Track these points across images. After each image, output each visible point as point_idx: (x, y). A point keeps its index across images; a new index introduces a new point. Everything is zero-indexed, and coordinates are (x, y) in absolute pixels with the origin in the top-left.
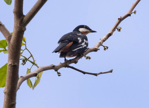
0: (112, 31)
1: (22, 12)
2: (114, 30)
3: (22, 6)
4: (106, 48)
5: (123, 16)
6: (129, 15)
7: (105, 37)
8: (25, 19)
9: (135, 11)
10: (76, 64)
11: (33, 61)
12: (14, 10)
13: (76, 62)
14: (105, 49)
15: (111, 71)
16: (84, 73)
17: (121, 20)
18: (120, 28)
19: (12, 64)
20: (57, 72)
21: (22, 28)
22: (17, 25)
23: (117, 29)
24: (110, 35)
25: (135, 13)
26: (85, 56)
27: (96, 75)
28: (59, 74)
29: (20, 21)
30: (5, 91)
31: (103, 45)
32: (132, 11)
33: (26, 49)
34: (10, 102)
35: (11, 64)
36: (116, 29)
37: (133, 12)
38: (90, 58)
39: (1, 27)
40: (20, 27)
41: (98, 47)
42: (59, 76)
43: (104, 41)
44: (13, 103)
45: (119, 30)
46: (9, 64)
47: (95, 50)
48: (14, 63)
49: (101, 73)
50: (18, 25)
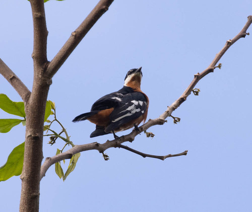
0: (185, 93)
1: (46, 56)
2: (188, 93)
3: (46, 48)
4: (176, 120)
5: (201, 72)
6: (211, 71)
7: (174, 103)
8: (50, 66)
9: (220, 64)
10: (131, 142)
11: (65, 138)
12: (34, 53)
13: (131, 140)
14: (175, 122)
15: (185, 154)
16: (144, 156)
17: (198, 78)
18: (197, 90)
19: (33, 135)
20: (103, 154)
21: (45, 80)
22: (38, 76)
23: (194, 92)
24: (182, 100)
25: (219, 66)
26: (145, 132)
27: (162, 158)
28: (106, 157)
29: (42, 71)
30: (23, 177)
31: (172, 115)
32: (215, 64)
33: (56, 120)
34: (31, 193)
35: (31, 136)
36: (192, 92)
37: (216, 66)
38: (153, 136)
39: (15, 81)
40: (43, 79)
41: (165, 119)
42: (106, 159)
43: (174, 109)
44: (34, 194)
45: (197, 93)
46: (28, 135)
47: (161, 122)
48: (34, 133)
49: (170, 156)
50: (40, 76)
